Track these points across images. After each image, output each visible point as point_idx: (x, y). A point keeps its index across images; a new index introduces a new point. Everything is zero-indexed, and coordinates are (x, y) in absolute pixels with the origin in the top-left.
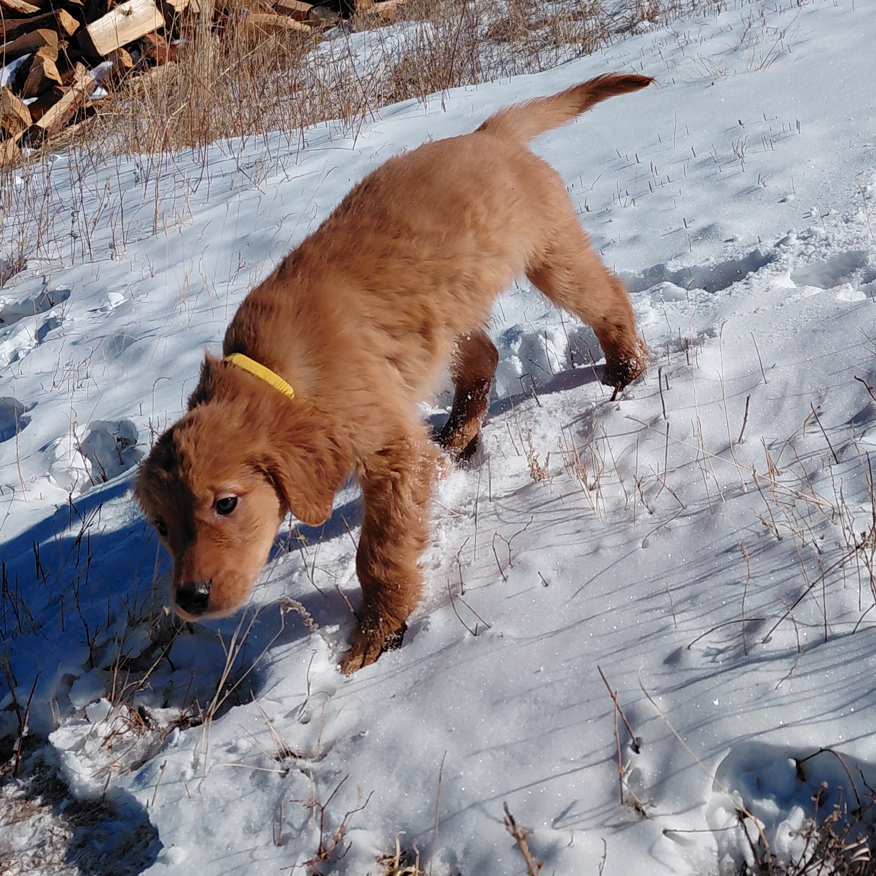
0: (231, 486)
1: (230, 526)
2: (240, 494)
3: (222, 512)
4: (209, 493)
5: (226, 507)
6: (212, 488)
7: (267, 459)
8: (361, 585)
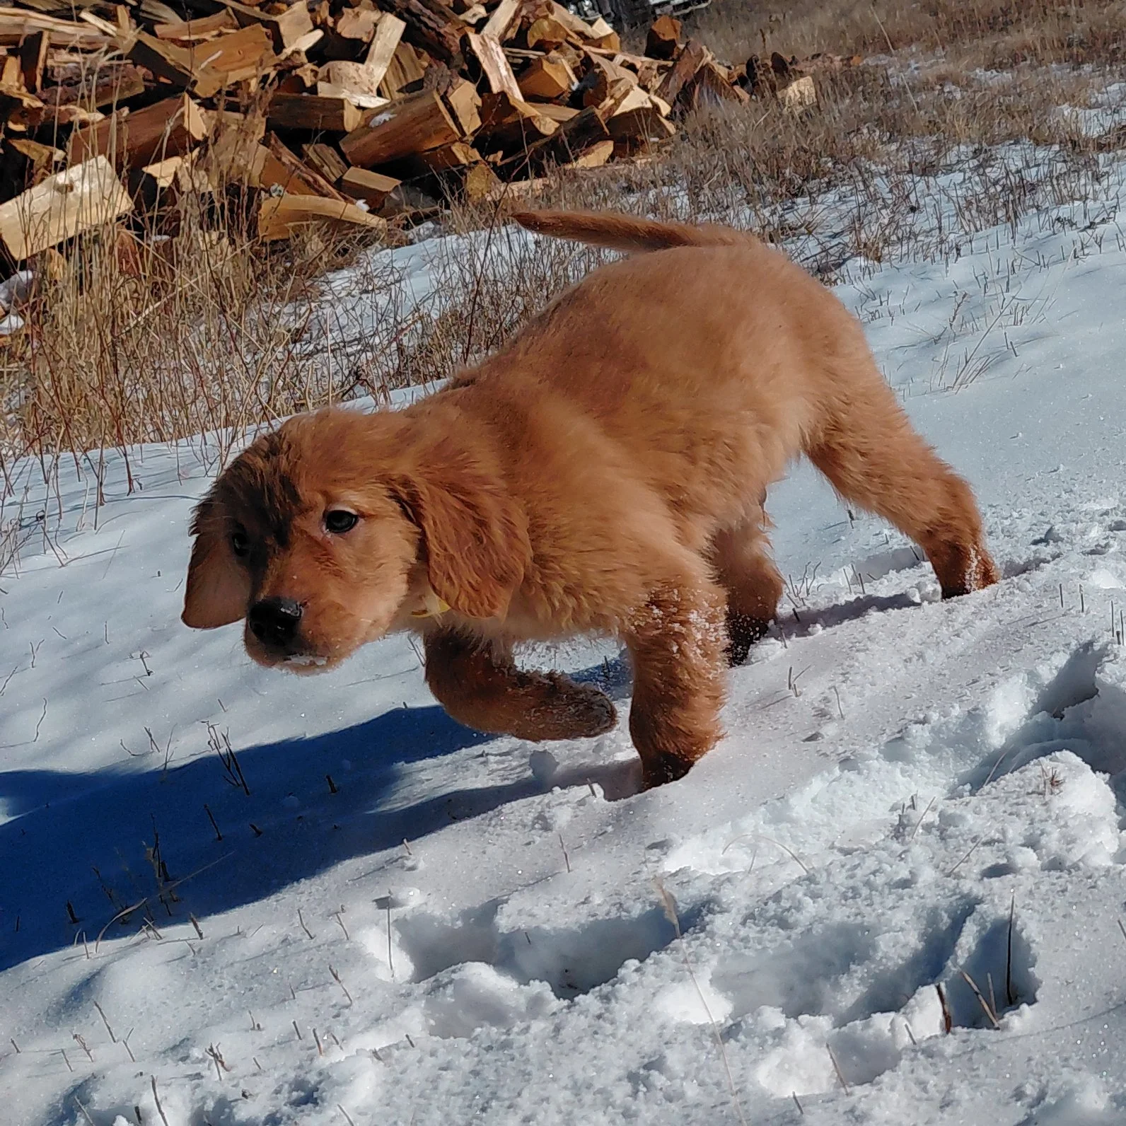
0: (352, 499)
1: (343, 549)
2: (363, 515)
3: (331, 528)
4: (320, 498)
5: (340, 522)
6: (325, 494)
7: (406, 483)
8: (640, 752)
